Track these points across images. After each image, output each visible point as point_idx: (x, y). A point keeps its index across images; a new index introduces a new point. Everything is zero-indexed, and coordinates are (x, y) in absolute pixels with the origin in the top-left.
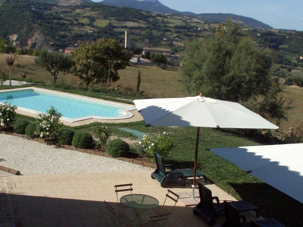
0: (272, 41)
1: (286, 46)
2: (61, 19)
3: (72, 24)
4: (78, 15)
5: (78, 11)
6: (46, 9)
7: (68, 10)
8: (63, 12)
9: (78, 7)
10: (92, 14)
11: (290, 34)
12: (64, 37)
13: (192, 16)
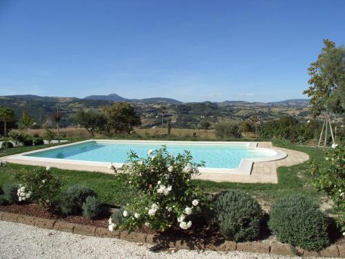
0: (184, 110)
1: (192, 112)
2: (62, 110)
3: (69, 113)
4: (72, 107)
5: (71, 105)
6: (52, 105)
7: (65, 104)
8: (63, 106)
9: (71, 102)
10: (80, 105)
11: (194, 105)
12: (65, 120)
13: (138, 101)
